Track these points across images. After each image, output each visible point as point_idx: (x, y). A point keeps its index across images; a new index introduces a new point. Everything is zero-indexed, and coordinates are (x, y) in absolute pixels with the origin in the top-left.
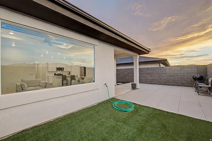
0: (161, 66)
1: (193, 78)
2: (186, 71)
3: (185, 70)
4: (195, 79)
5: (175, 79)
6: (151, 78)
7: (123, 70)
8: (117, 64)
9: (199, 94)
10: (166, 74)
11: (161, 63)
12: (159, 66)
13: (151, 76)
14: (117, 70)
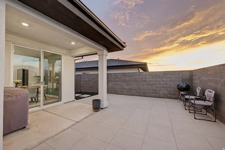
0: (140, 71)
1: (178, 88)
2: (169, 78)
3: (168, 76)
4: (180, 89)
5: (157, 89)
6: (127, 87)
7: (94, 76)
8: (76, 69)
9: (190, 111)
10: (145, 81)
11: (140, 68)
12: (138, 72)
13: (128, 85)
14: (76, 76)
